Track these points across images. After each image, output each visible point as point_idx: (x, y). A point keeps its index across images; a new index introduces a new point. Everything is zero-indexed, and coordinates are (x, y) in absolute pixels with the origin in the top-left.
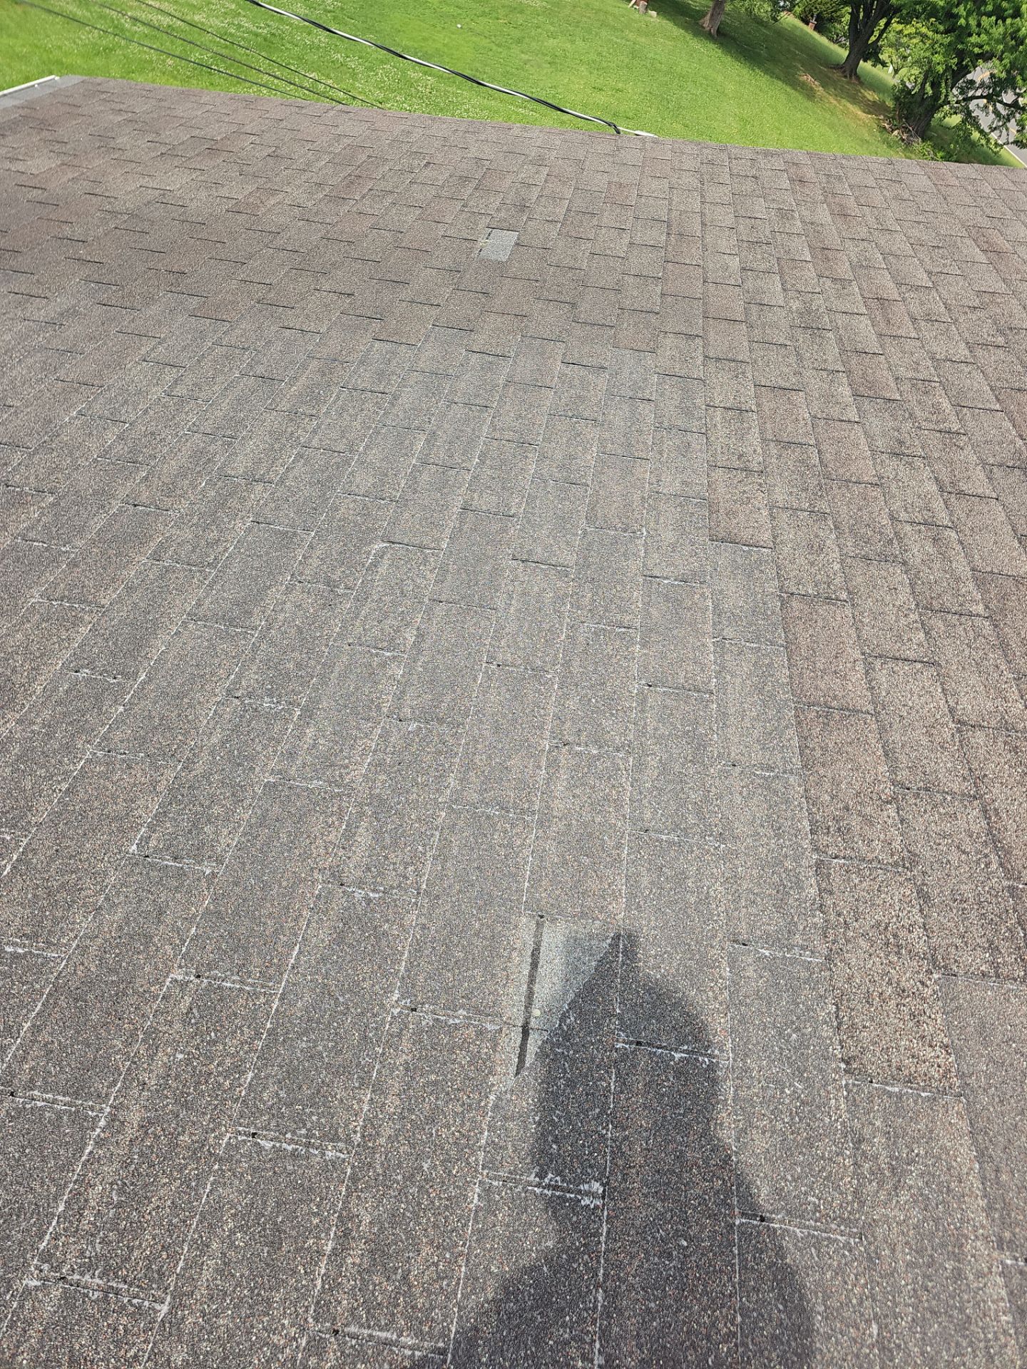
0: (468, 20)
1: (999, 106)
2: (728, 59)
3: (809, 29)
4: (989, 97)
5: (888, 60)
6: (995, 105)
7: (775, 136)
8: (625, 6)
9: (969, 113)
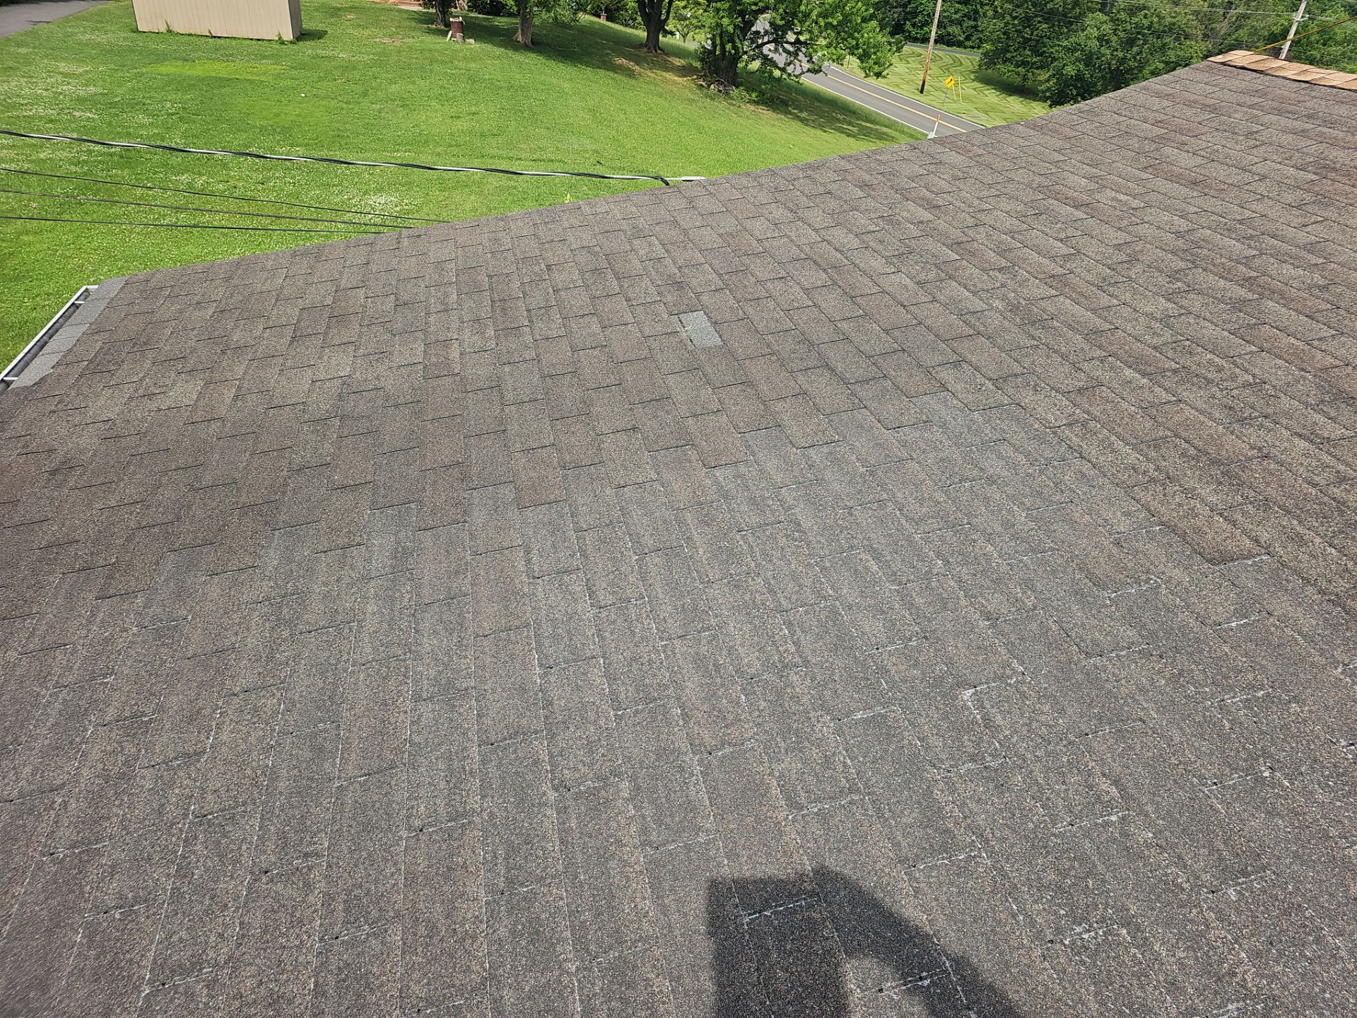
0: (308, 88)
1: (787, 46)
2: (552, 63)
3: (602, 21)
4: (775, 41)
5: (674, 30)
6: (782, 46)
7: (622, 116)
8: (443, 41)
9: (765, 57)
